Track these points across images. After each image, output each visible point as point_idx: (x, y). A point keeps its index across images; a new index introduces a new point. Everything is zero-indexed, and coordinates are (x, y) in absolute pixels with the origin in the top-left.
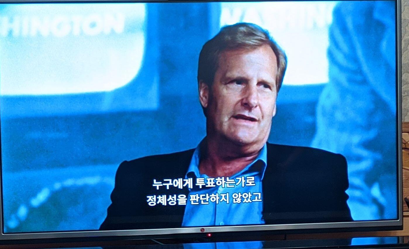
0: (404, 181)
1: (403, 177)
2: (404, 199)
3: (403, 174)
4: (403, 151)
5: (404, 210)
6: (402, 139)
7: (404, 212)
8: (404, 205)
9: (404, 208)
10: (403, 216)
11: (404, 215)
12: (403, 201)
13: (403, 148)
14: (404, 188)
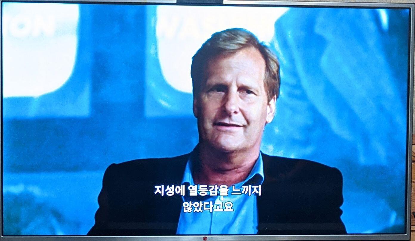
0: (412, 195)
1: (412, 190)
2: (412, 213)
3: (412, 188)
4: (413, 164)
5: (412, 224)
6: (412, 151)
7: (412, 227)
8: (412, 220)
9: (412, 222)
10: (411, 231)
11: (412, 229)
12: (412, 214)
13: (413, 161)
14: (412, 202)
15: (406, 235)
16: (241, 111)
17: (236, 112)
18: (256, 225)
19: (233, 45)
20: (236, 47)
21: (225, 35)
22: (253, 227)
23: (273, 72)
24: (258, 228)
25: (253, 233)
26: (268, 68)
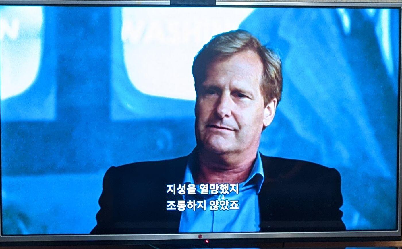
15: (397, 231)
16: (233, 114)
17: (227, 116)
18: (259, 223)
19: (229, 48)
20: (232, 50)
21: (223, 38)
22: (255, 225)
23: (271, 76)
24: (260, 226)
25: (255, 231)
26: (266, 72)
